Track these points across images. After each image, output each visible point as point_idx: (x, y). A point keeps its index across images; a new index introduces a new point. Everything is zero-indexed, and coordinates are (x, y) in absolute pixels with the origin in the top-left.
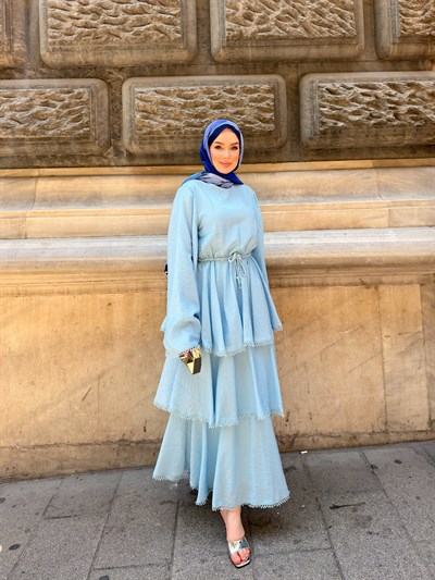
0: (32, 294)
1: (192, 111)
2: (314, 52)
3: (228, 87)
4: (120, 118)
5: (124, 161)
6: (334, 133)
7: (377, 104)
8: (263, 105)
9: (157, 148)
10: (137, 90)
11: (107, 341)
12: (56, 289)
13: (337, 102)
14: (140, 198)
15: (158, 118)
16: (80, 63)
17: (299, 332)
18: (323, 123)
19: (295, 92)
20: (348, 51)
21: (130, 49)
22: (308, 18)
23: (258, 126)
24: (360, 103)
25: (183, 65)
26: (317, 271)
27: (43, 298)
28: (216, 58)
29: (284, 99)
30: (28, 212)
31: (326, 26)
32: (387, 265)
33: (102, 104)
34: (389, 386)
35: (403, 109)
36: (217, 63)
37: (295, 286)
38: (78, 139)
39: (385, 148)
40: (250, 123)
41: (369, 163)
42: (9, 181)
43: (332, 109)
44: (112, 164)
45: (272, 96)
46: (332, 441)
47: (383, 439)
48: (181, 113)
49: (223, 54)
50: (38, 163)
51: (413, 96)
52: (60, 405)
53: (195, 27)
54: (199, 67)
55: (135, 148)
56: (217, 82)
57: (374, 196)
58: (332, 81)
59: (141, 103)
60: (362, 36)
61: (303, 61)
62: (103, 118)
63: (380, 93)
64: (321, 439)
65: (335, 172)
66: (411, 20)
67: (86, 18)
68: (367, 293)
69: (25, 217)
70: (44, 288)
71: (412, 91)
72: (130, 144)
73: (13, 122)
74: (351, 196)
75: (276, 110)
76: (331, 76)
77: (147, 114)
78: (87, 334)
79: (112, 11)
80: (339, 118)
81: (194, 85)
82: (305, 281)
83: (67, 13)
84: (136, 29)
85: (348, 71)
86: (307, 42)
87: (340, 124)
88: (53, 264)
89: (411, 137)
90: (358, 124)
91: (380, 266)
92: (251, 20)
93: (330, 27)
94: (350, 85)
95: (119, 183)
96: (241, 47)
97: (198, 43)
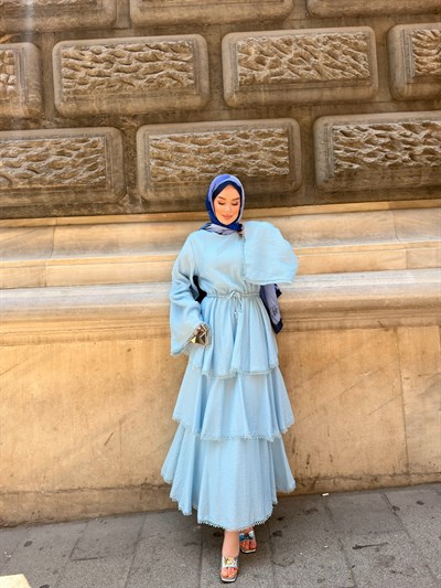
0: (54, 341)
1: (206, 157)
2: (327, 94)
3: (242, 132)
4: (135, 166)
5: (139, 209)
6: (349, 175)
7: (392, 145)
8: (277, 148)
9: (173, 195)
10: (151, 137)
11: (128, 387)
12: (77, 336)
13: (351, 144)
14: (157, 245)
15: (173, 165)
16: (94, 111)
17: (318, 376)
18: (338, 166)
19: (309, 135)
20: (362, 93)
21: (144, 96)
22: (321, 61)
23: (272, 170)
24: (375, 145)
25: (196, 111)
26: (335, 314)
27: (64, 345)
28: (229, 103)
29: (298, 143)
30: (48, 260)
31: (339, 68)
32: (406, 307)
33: (117, 153)
34: (409, 428)
35: (419, 149)
36: (230, 108)
37: (313, 329)
38: (94, 187)
39: (400, 189)
40: (264, 167)
41: (385, 205)
42: (28, 231)
43: (347, 151)
44: (128, 211)
45: (286, 140)
46: (353, 484)
47: (404, 481)
48: (196, 159)
49: (235, 99)
50: (55, 212)
51: (428, 136)
52: (83, 450)
53: (207, 73)
54: (212, 113)
55: (150, 195)
56: (231, 128)
57: (391, 238)
58: (346, 123)
59: (156, 151)
60: (376, 76)
61: (316, 103)
62: (118, 166)
63: (395, 134)
64: (342, 482)
65: (351, 214)
66: (425, 59)
67: (100, 67)
68: (385, 336)
69: (44, 265)
70: (64, 335)
71: (428, 131)
72: (146, 191)
73: (29, 172)
74: (368, 238)
75: (290, 153)
76: (345, 119)
77: (162, 161)
78: (108, 380)
79: (125, 60)
80: (354, 160)
81: (209, 131)
82: (322, 325)
83: (81, 63)
84: (149, 77)
85: (362, 113)
86: (321, 85)
87: (356, 166)
88: (74, 311)
89: (427, 178)
90: (373, 166)
91: (398, 308)
92: (264, 65)
93: (343, 69)
94: (364, 127)
95: (135, 230)
96: (254, 91)
97: (210, 88)
